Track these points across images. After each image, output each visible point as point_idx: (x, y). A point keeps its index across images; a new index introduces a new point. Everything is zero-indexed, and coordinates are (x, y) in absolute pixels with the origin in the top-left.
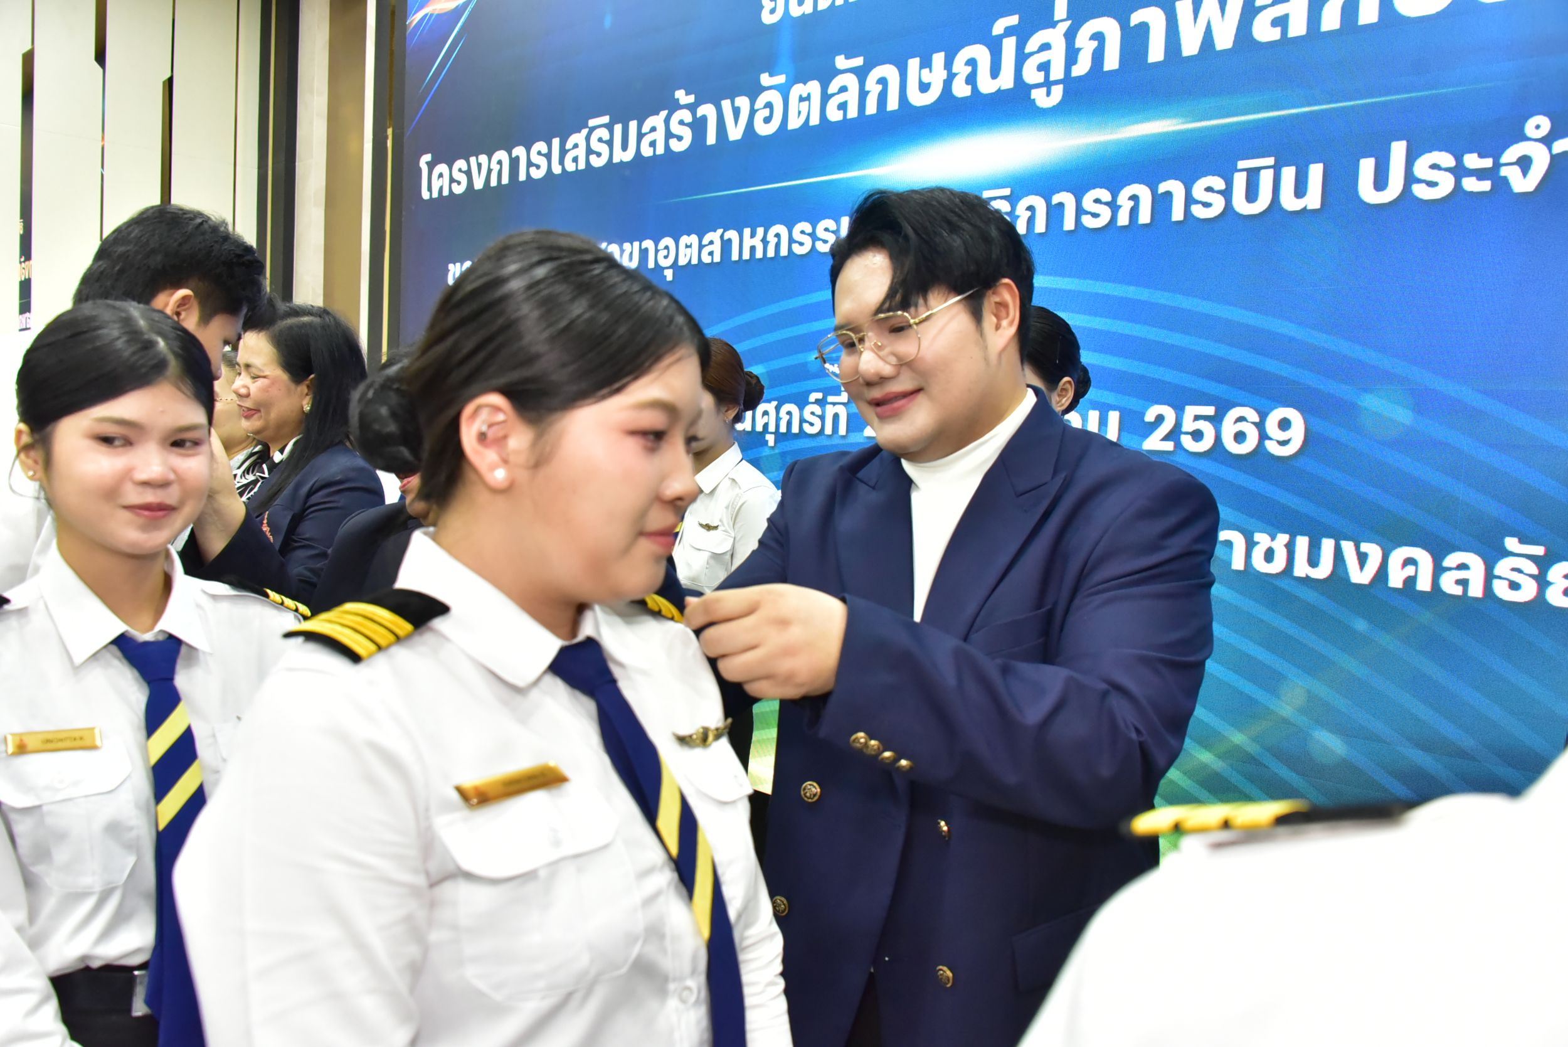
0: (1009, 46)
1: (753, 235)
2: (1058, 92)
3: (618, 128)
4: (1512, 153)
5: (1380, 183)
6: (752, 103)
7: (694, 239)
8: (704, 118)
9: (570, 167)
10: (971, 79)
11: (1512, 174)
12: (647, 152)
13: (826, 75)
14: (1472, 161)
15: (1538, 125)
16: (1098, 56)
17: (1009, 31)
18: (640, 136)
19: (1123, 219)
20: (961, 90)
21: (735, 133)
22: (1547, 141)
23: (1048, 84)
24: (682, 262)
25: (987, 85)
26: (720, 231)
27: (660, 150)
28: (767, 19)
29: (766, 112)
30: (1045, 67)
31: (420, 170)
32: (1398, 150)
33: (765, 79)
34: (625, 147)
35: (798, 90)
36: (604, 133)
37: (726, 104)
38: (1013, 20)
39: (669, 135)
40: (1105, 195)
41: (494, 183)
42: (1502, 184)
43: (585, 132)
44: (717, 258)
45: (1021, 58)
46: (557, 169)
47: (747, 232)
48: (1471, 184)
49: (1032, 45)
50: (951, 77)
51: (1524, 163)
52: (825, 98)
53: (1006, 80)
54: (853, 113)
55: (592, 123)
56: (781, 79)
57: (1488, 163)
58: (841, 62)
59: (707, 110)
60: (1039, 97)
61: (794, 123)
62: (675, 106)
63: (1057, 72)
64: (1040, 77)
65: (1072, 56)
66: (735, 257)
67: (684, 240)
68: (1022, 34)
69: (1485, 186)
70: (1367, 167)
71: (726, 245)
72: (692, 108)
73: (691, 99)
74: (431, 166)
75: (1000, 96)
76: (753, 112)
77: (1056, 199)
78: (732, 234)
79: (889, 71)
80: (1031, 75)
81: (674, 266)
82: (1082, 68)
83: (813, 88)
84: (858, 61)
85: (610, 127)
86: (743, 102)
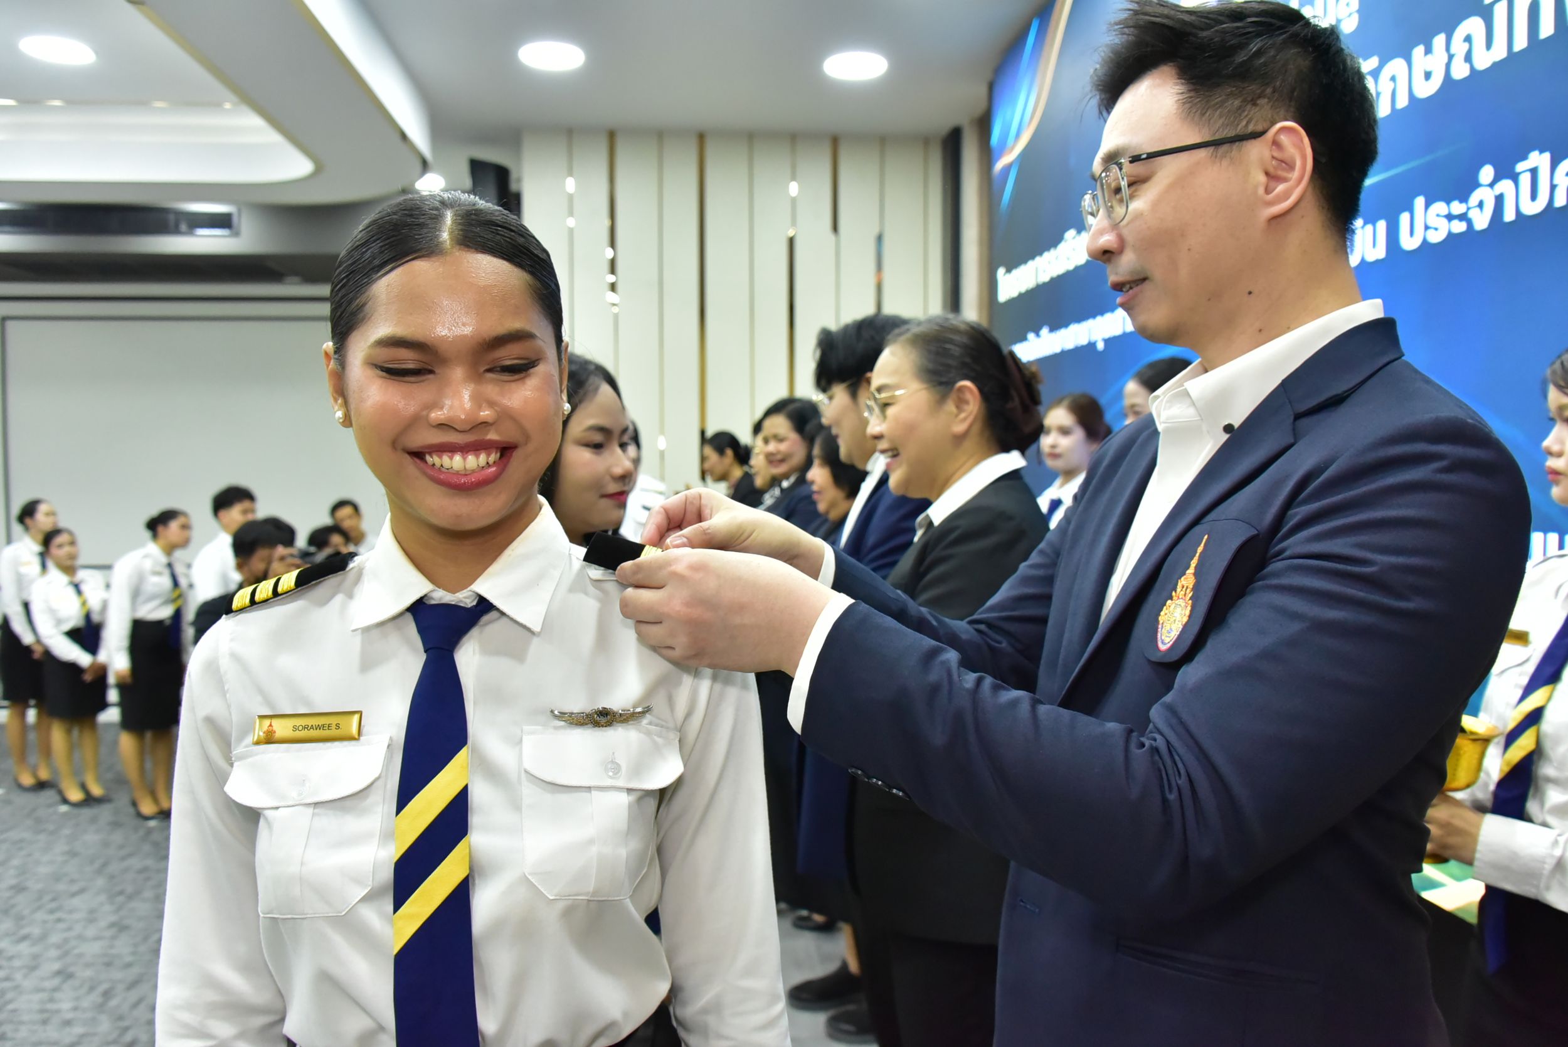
4: (1474, 199)
5: (1412, 232)
9: (1060, 270)
11: (1474, 214)
14: (1457, 208)
15: (1487, 173)
22: (1491, 185)
31: (998, 281)
32: (1420, 204)
42: (1470, 223)
43: (1064, 243)
48: (1454, 225)
51: (1481, 205)
57: (1463, 208)
67: (1106, 319)
69: (1463, 227)
70: (1405, 218)
81: (1102, 338)
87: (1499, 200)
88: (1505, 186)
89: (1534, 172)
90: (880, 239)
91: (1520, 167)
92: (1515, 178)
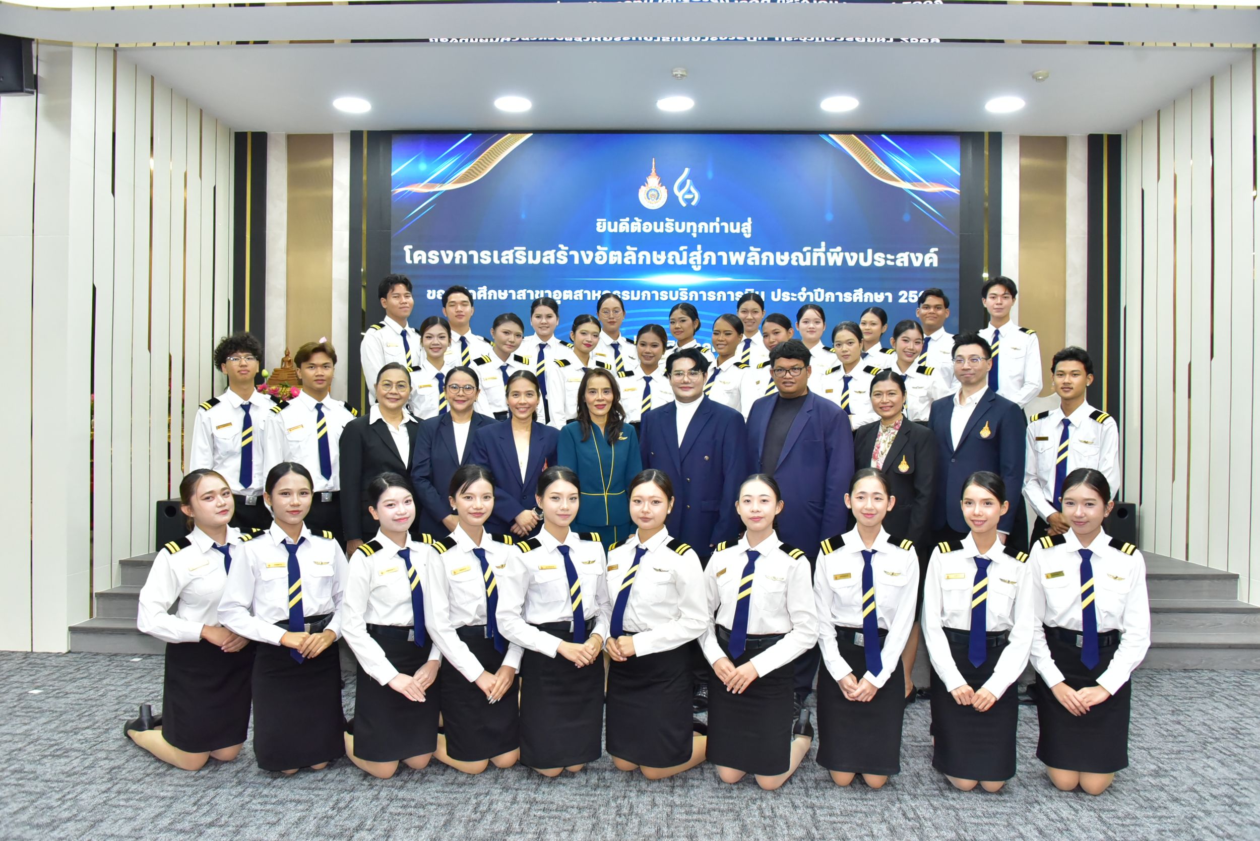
0: (685, 254)
1: (596, 292)
2: (699, 268)
3: (530, 253)
4: (800, 294)
5: (776, 297)
6: (594, 253)
7: (570, 292)
8: (573, 256)
9: (504, 261)
10: (674, 260)
11: (800, 297)
12: (545, 261)
13: (624, 251)
14: (793, 294)
15: (804, 289)
16: (710, 260)
17: (684, 250)
18: (542, 257)
19: (719, 299)
20: (671, 262)
21: (587, 261)
22: (806, 292)
23: (696, 265)
24: (565, 298)
25: (679, 262)
26: (582, 290)
27: (553, 262)
28: (598, 230)
29: (600, 257)
30: (695, 260)
31: (404, 252)
32: (779, 291)
33: (599, 247)
34: (534, 258)
35: (612, 253)
36: (524, 254)
37: (583, 253)
38: (686, 248)
39: (556, 258)
40: (714, 293)
41: (457, 261)
42: (798, 299)
43: (512, 251)
44: (581, 298)
45: (688, 257)
46: (496, 261)
47: (594, 292)
48: (793, 299)
49: (692, 254)
50: (667, 259)
51: (802, 296)
52: (623, 257)
53: (684, 262)
54: (634, 262)
55: (516, 248)
56: (606, 249)
57: (795, 295)
58: (628, 248)
59: (575, 253)
60: (694, 267)
61: (612, 262)
62: (560, 249)
63: (699, 262)
64: (694, 263)
65: (703, 259)
66: (589, 298)
67: (565, 292)
68: (689, 251)
69: (795, 299)
70: (773, 293)
71: (585, 296)
72: (568, 251)
73: (567, 248)
74: (412, 251)
75: (682, 265)
76: (594, 257)
77: (700, 293)
78: (587, 292)
79: (647, 254)
80: (691, 261)
81: (561, 299)
82: (706, 262)
83: (619, 253)
84: (636, 249)
85: (526, 251)
86: (590, 253)
87: (808, 297)
88: (810, 293)
89: (819, 293)
90: (215, 188)
91: (815, 290)
92: (814, 293)
